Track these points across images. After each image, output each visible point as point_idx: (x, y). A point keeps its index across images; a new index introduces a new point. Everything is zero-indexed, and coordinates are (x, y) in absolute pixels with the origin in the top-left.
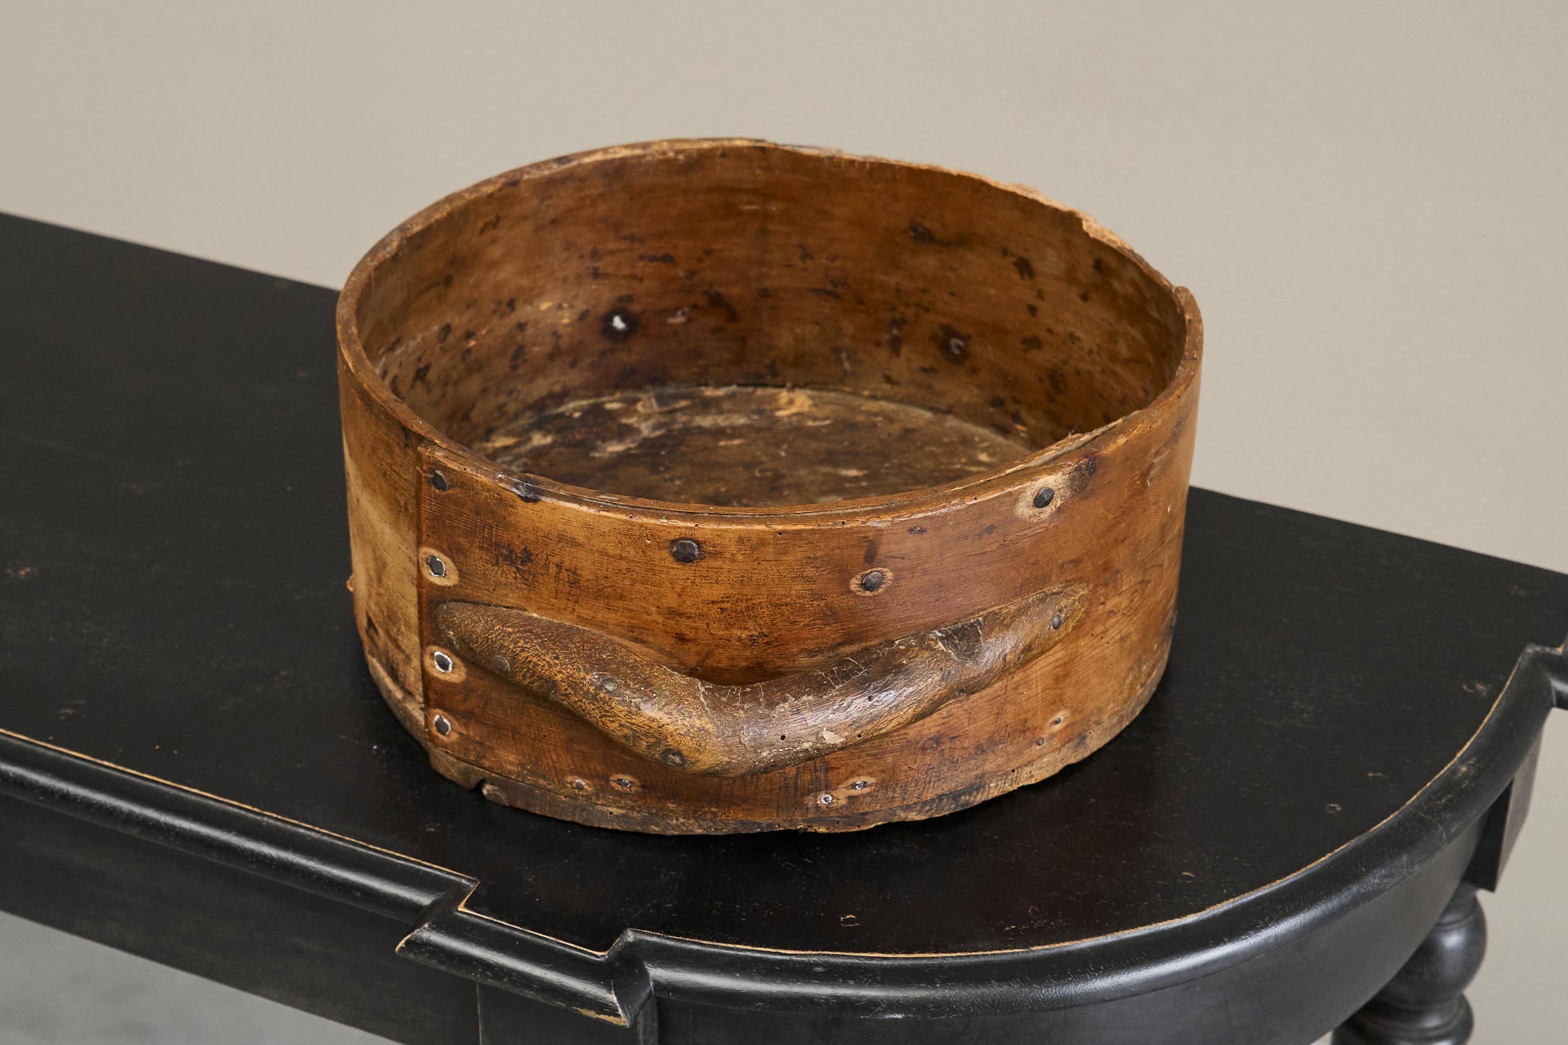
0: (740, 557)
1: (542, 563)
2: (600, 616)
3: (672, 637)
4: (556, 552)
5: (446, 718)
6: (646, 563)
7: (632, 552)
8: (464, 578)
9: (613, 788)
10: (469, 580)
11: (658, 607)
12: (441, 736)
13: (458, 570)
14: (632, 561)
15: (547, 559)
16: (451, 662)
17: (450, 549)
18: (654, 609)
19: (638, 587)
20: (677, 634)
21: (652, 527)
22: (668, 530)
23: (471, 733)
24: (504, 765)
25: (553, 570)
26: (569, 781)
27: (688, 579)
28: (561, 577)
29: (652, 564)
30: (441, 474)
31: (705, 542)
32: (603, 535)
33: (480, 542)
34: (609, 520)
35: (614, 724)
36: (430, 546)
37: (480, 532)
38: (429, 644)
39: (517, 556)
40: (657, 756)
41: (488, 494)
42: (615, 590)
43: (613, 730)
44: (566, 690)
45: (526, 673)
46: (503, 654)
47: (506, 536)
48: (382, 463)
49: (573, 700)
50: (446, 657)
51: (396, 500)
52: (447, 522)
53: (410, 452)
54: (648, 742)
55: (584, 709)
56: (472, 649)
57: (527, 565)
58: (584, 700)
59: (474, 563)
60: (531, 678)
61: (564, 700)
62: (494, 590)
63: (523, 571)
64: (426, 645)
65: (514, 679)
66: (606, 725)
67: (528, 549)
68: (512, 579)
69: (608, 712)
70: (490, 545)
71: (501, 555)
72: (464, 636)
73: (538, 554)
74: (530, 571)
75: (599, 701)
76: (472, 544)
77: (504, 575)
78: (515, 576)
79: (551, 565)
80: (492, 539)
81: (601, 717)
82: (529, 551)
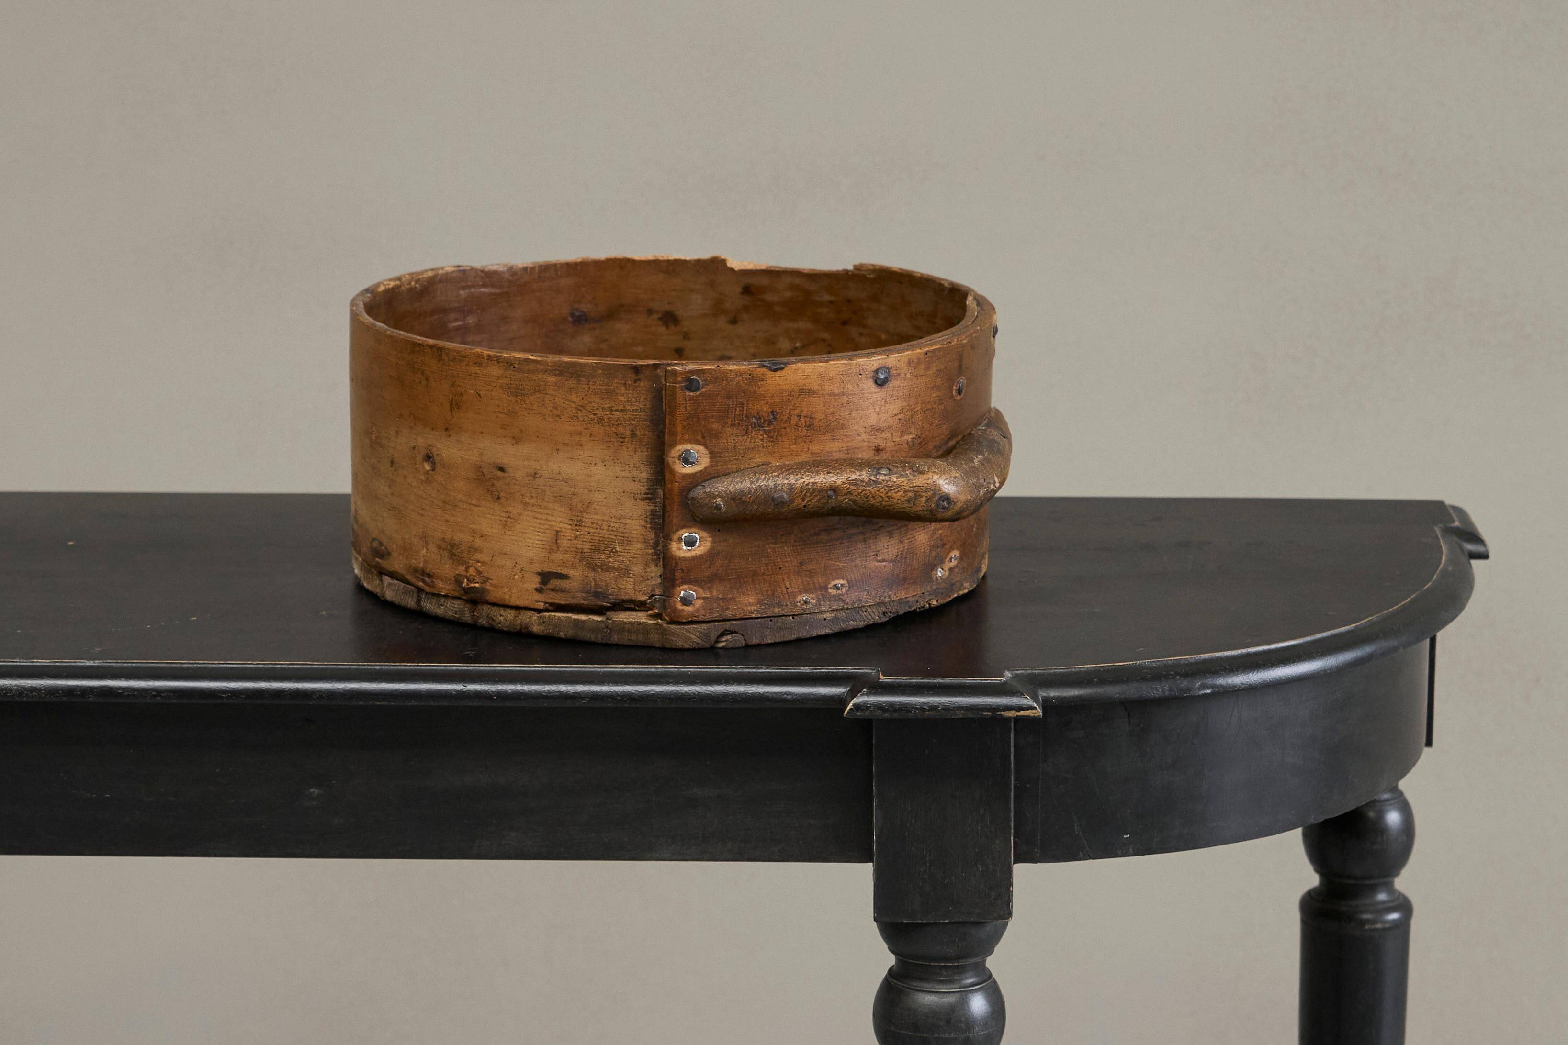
0: (909, 375)
1: (785, 418)
2: (827, 448)
3: (872, 450)
4: (797, 405)
5: (691, 590)
6: (859, 394)
7: (850, 387)
8: (715, 457)
9: (830, 594)
10: (720, 457)
11: (865, 428)
12: (686, 608)
13: (710, 453)
14: (850, 395)
15: (790, 413)
16: (698, 538)
17: (703, 437)
18: (862, 430)
19: (854, 414)
20: (875, 447)
21: (863, 363)
22: (872, 363)
23: (715, 593)
24: (745, 608)
25: (794, 421)
26: (798, 600)
27: (883, 399)
28: (800, 425)
29: (862, 393)
30: (696, 378)
31: (892, 367)
32: (831, 379)
33: (732, 421)
34: (837, 365)
35: (899, 494)
36: (683, 443)
37: (732, 412)
38: (677, 530)
39: (764, 420)
40: (933, 505)
41: (740, 378)
42: (838, 422)
43: (898, 499)
44: (848, 489)
45: (805, 495)
46: (779, 490)
47: (755, 407)
48: (597, 412)
49: (857, 494)
50: (694, 534)
51: (617, 435)
52: (701, 415)
53: (642, 384)
54: (926, 497)
55: (869, 495)
56: (743, 502)
57: (773, 425)
58: (867, 488)
59: (725, 441)
60: (811, 496)
61: (845, 499)
62: (743, 457)
63: (770, 431)
64: (674, 533)
65: (790, 507)
66: (892, 498)
67: (775, 410)
68: (759, 441)
69: (892, 486)
70: (740, 420)
71: (751, 425)
72: (735, 495)
73: (782, 412)
74: (775, 429)
75: (880, 483)
76: (725, 425)
77: (752, 441)
78: (762, 438)
79: (793, 417)
80: (743, 414)
81: (886, 493)
82: (775, 412)
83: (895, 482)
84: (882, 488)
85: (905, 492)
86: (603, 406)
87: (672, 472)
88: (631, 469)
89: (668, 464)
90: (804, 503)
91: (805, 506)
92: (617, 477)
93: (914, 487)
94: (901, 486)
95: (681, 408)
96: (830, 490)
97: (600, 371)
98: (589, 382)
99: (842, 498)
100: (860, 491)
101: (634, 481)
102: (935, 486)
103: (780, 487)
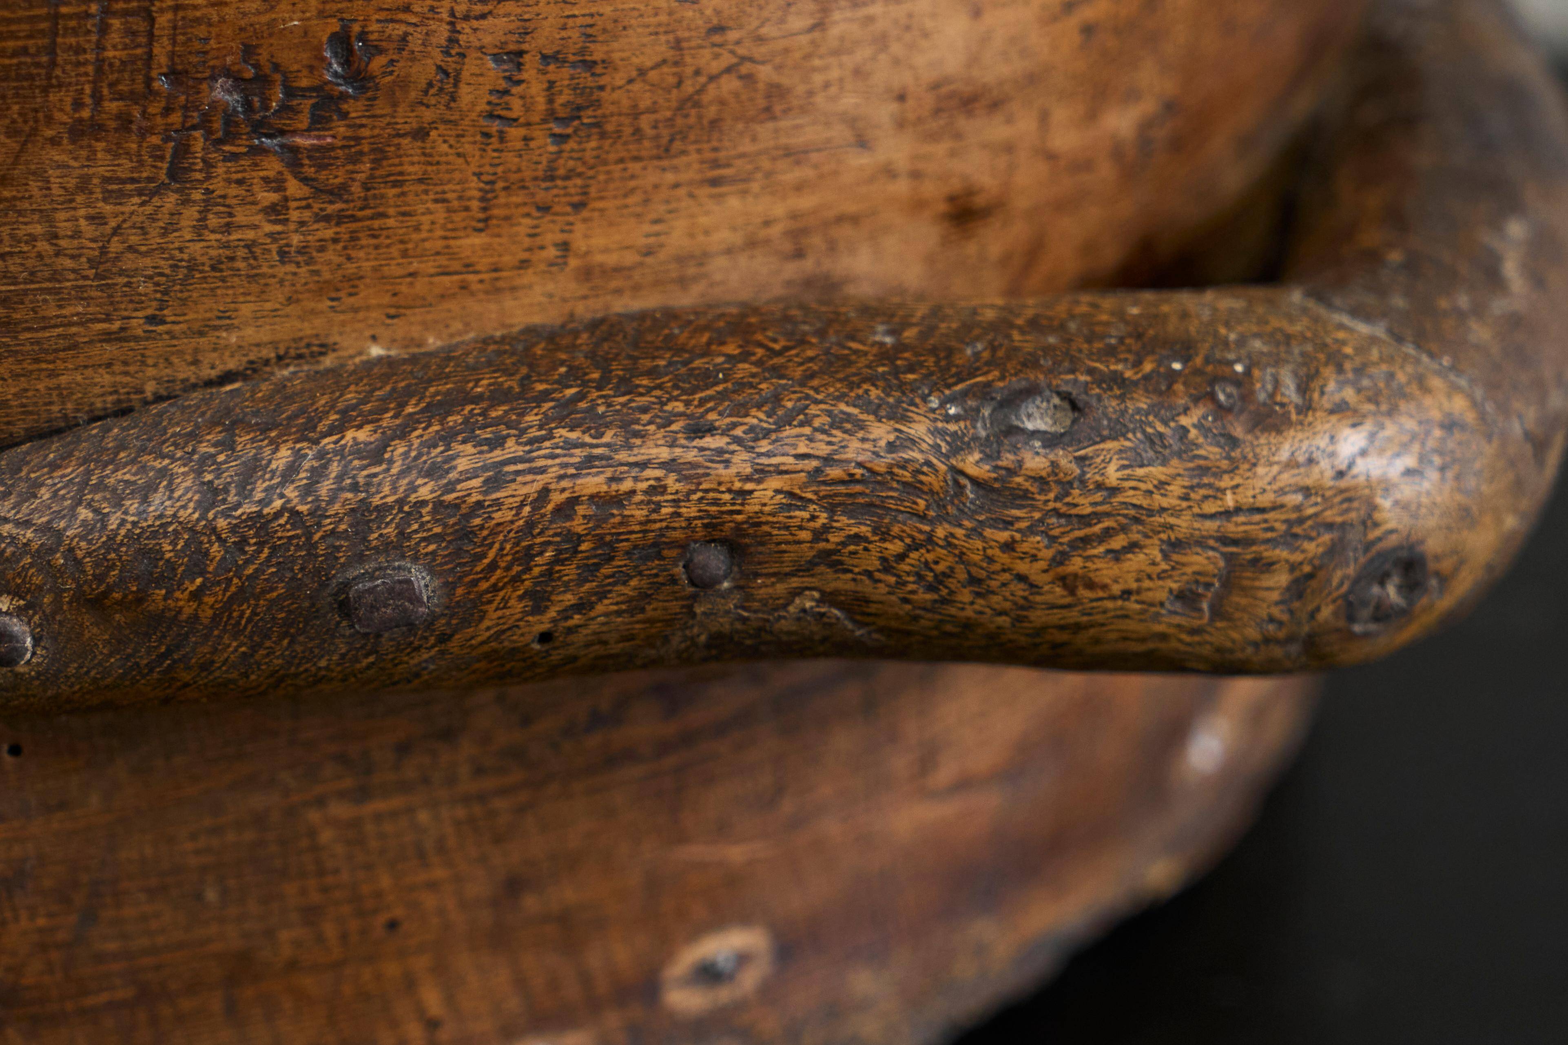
1: (422, 70)
11: (902, 97)
15: (452, 40)
18: (885, 110)
25: (477, 86)
28: (517, 108)
33: (78, 105)
35: (1136, 561)
37: (79, 50)
39: (290, 92)
40: (1326, 613)
42: (749, 79)
43: (1126, 594)
44: (819, 535)
45: (549, 573)
46: (387, 546)
47: (229, 12)
49: (873, 563)
54: (1293, 567)
55: (949, 574)
56: (158, 619)
57: (344, 115)
58: (940, 532)
59: (38, 229)
60: (582, 581)
62: (152, 320)
63: (322, 154)
65: (454, 645)
66: (1091, 585)
67: (356, 28)
68: (258, 219)
69: (1098, 516)
70: (132, 97)
71: (205, 123)
72: (100, 578)
73: (404, 38)
74: (358, 139)
75: (1026, 495)
76: (34, 132)
77: (213, 221)
78: (274, 197)
79: (470, 67)
80: (150, 56)
81: (1061, 559)
82: (363, 36)
83: (1114, 491)
84: (1031, 530)
85: (1176, 545)
90: (542, 623)
91: (545, 637)
93: (1227, 514)
94: (1151, 512)
99: (781, 588)
100: (895, 547)
102: (1348, 497)
103: (390, 531)
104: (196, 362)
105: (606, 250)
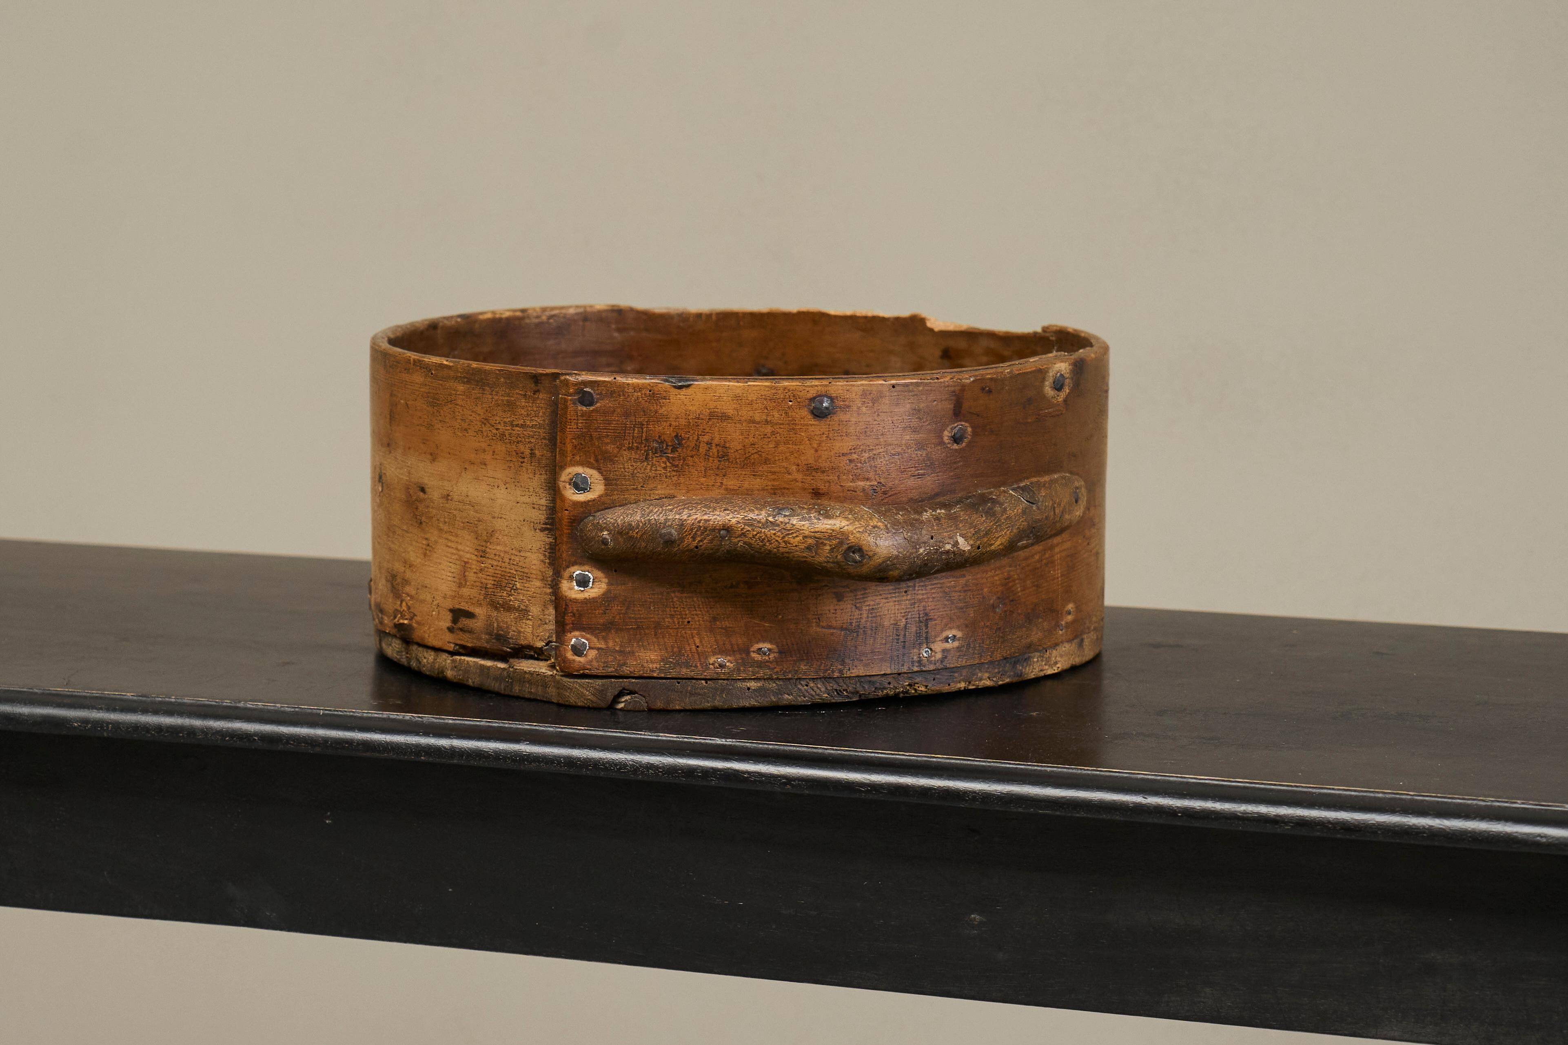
0: (864, 409)
1: (692, 444)
2: (746, 485)
3: (810, 493)
4: (707, 431)
5: (583, 637)
6: (788, 424)
7: (776, 415)
8: (611, 485)
9: (753, 659)
10: (616, 485)
11: (798, 465)
12: (577, 659)
13: (605, 479)
14: (776, 424)
15: (698, 439)
16: (592, 577)
17: (597, 461)
18: (794, 468)
19: (782, 448)
20: (813, 489)
21: (794, 388)
22: (807, 389)
23: (611, 644)
24: (645, 665)
25: (703, 449)
26: (711, 662)
27: (823, 434)
28: (711, 454)
29: (793, 424)
30: (590, 390)
31: (837, 397)
32: (751, 403)
33: (629, 444)
34: (759, 387)
35: (798, 539)
36: (574, 465)
37: (630, 433)
38: (568, 567)
39: (667, 445)
40: (839, 557)
41: (639, 394)
42: (760, 455)
43: (796, 546)
44: (742, 529)
45: (696, 533)
46: (669, 526)
47: (657, 429)
48: (499, 427)
49: (751, 536)
50: (587, 573)
51: (517, 454)
52: (595, 434)
53: (541, 396)
54: (831, 546)
55: (764, 539)
56: (631, 537)
57: (677, 451)
58: (763, 530)
59: (622, 466)
60: (701, 535)
61: (739, 541)
62: (642, 486)
63: (673, 458)
64: (565, 570)
65: (681, 546)
66: (789, 543)
67: (679, 435)
68: (662, 469)
69: (791, 530)
70: (639, 443)
71: (651, 449)
72: (622, 529)
73: (689, 437)
74: (680, 456)
75: (779, 525)
76: (621, 448)
77: (653, 469)
78: (665, 465)
79: (702, 445)
80: (642, 436)
81: (783, 537)
82: (680, 436)
83: (794, 525)
84: (779, 531)
85: (806, 537)
86: (505, 420)
87: (563, 499)
88: (531, 493)
89: (559, 488)
90: (695, 543)
91: (697, 547)
92: (518, 503)
93: (816, 532)
94: (801, 530)
95: (573, 424)
96: (723, 530)
97: (502, 380)
98: (492, 392)
100: (755, 533)
101: (534, 508)
102: (843, 533)
103: (670, 523)
104: (650, 496)
105: (730, 485)
